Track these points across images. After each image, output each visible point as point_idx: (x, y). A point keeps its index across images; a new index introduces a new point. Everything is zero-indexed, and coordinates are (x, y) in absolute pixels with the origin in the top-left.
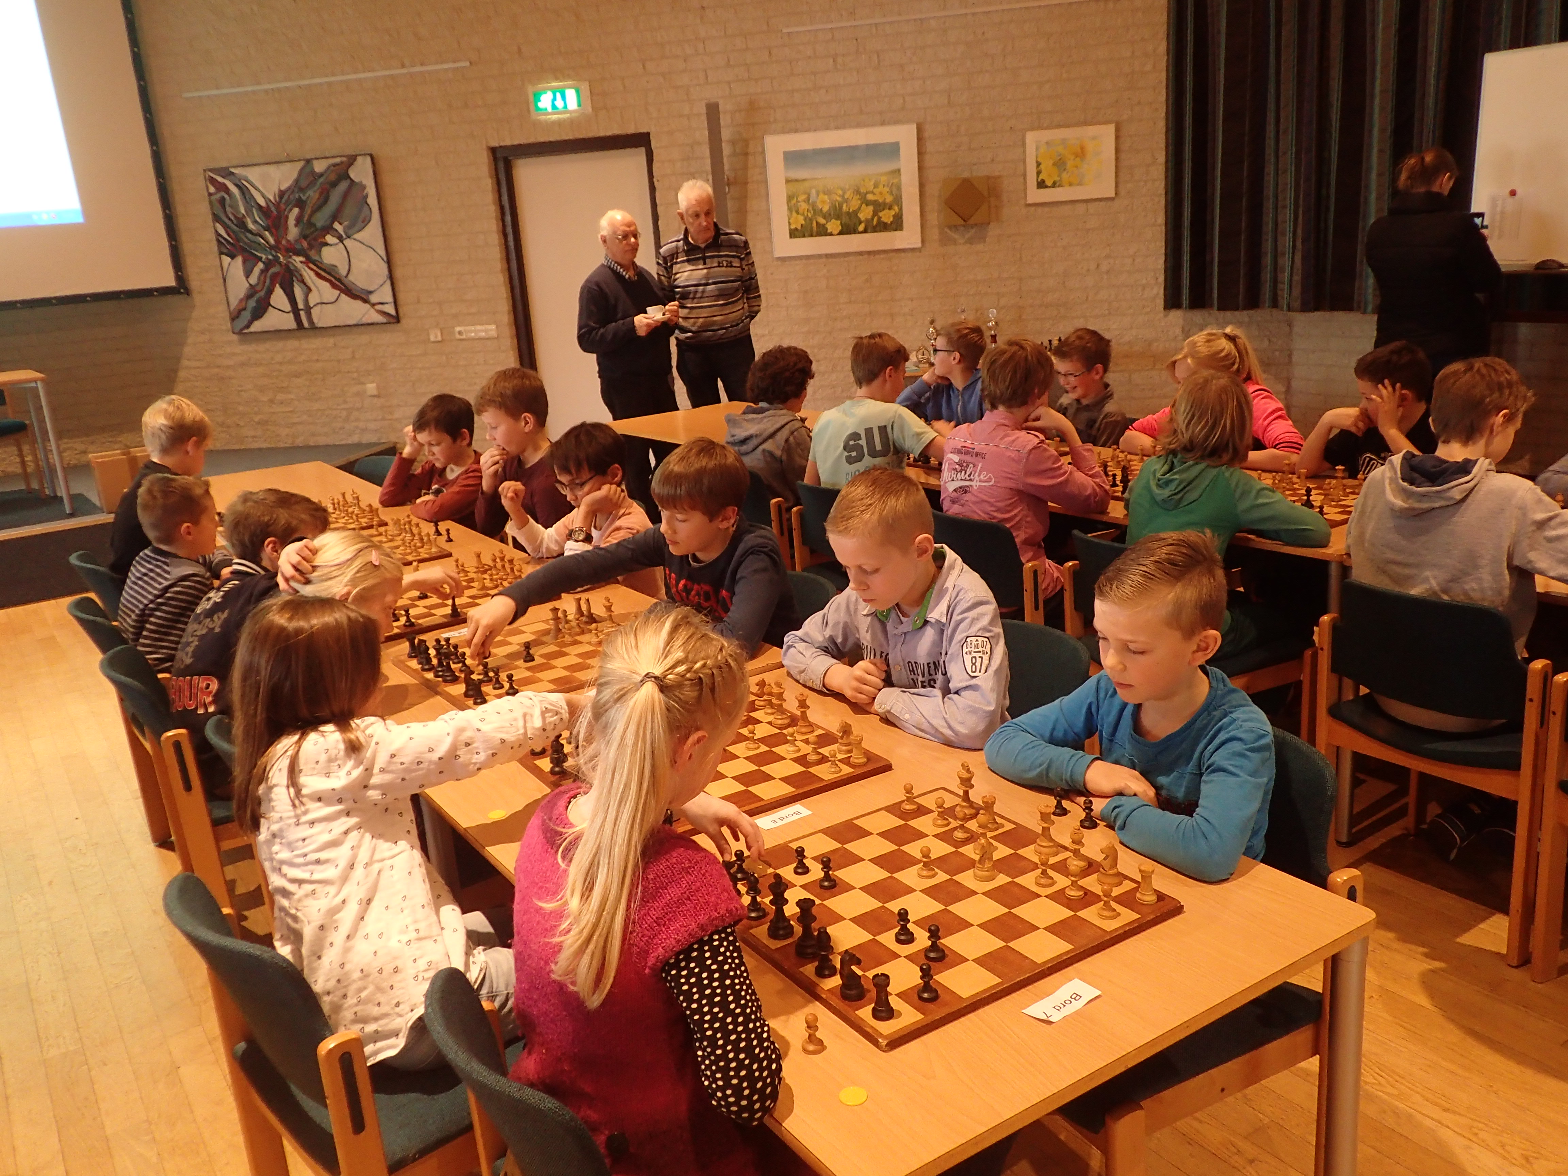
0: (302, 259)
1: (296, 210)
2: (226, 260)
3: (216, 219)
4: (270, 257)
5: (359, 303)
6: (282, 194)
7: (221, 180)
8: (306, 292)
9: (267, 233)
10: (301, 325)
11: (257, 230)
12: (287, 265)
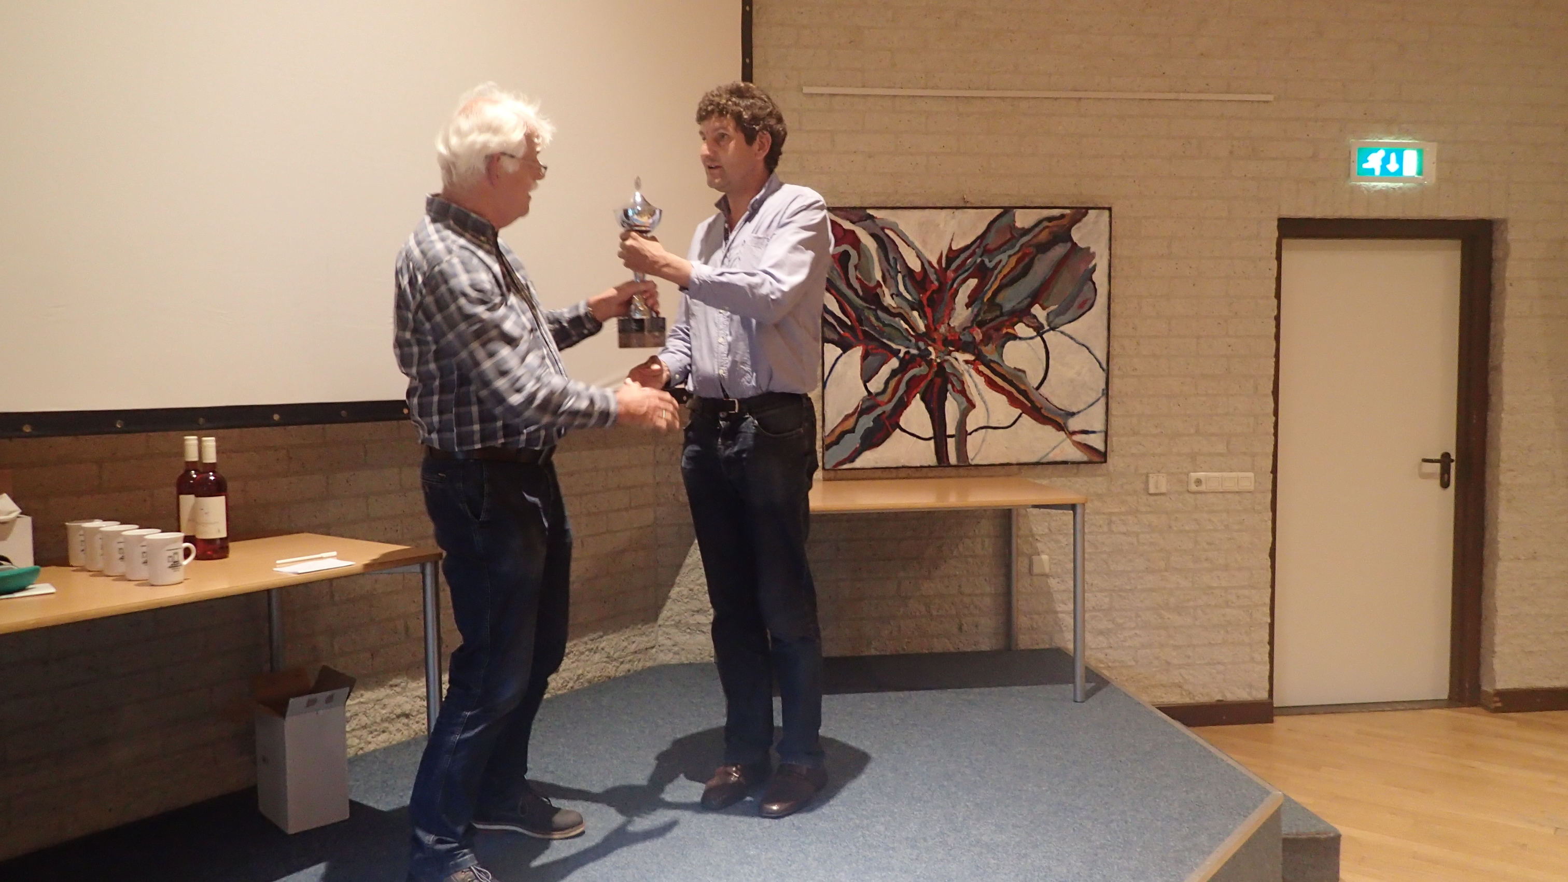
0: (969, 358)
1: (973, 282)
2: (832, 351)
4: (914, 351)
5: (1049, 430)
6: (952, 255)
7: (847, 225)
8: (965, 409)
9: (915, 313)
10: (945, 460)
11: (898, 307)
12: (940, 366)
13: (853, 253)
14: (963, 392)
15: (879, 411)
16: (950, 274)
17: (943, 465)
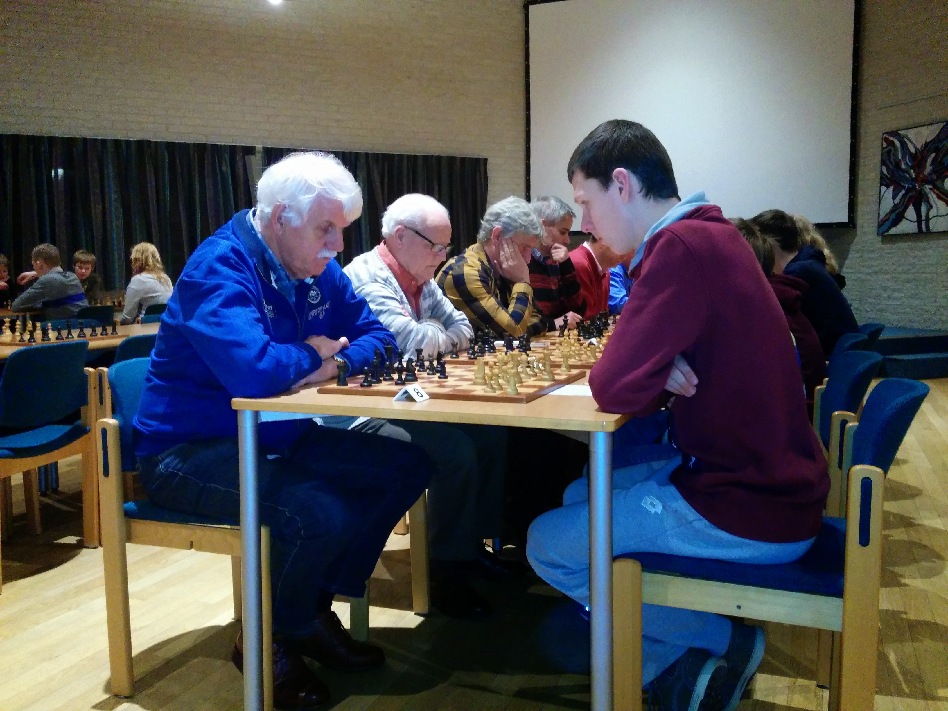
0: (930, 186)
1: (933, 155)
2: (884, 188)
3: (883, 163)
4: (911, 186)
7: (891, 138)
8: (928, 209)
9: (912, 171)
10: (921, 230)
11: (906, 169)
12: (920, 191)
13: (892, 149)
14: (928, 201)
15: (897, 211)
16: (925, 152)
17: (920, 232)
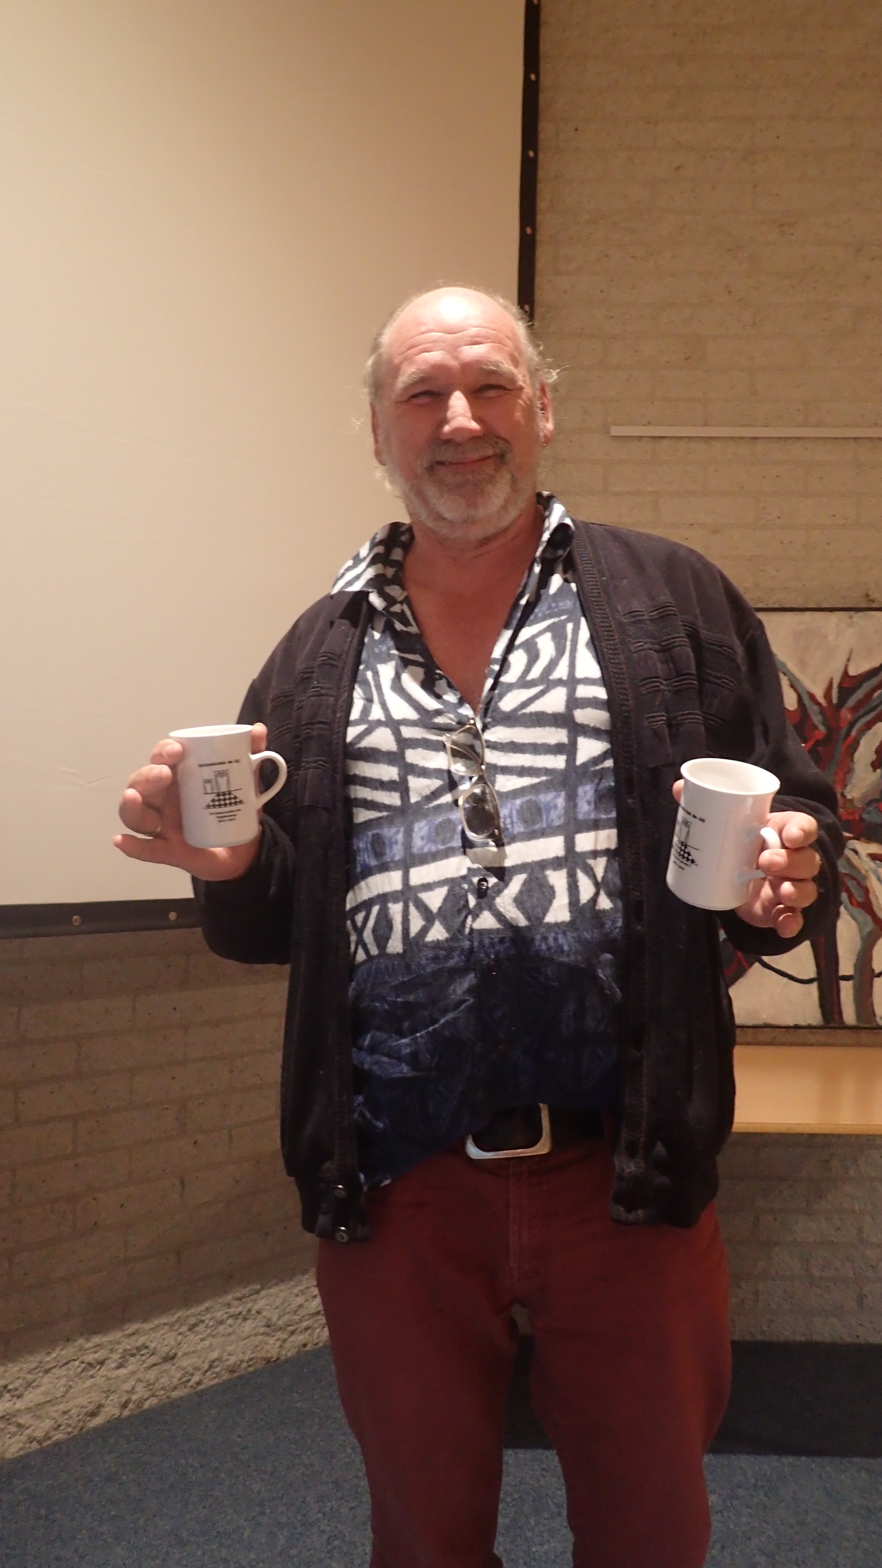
6: (849, 684)
8: (870, 934)
10: (836, 1017)
14: (867, 906)
16: (846, 715)
17: (833, 1025)
